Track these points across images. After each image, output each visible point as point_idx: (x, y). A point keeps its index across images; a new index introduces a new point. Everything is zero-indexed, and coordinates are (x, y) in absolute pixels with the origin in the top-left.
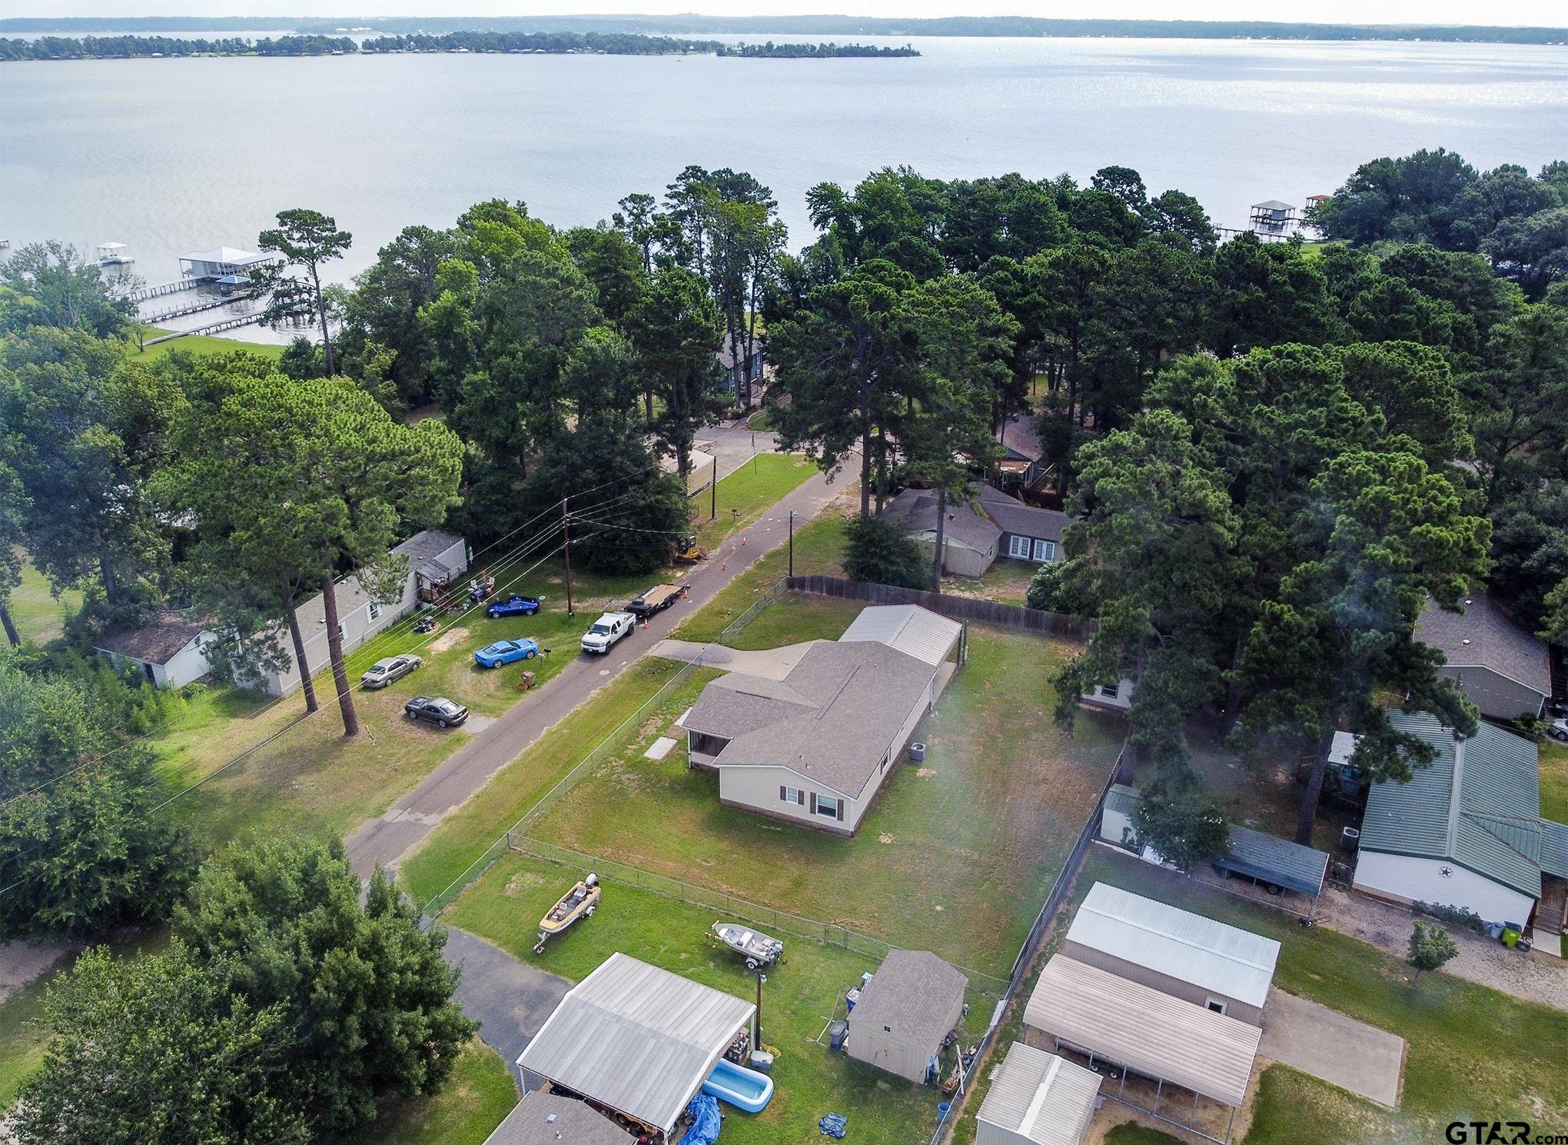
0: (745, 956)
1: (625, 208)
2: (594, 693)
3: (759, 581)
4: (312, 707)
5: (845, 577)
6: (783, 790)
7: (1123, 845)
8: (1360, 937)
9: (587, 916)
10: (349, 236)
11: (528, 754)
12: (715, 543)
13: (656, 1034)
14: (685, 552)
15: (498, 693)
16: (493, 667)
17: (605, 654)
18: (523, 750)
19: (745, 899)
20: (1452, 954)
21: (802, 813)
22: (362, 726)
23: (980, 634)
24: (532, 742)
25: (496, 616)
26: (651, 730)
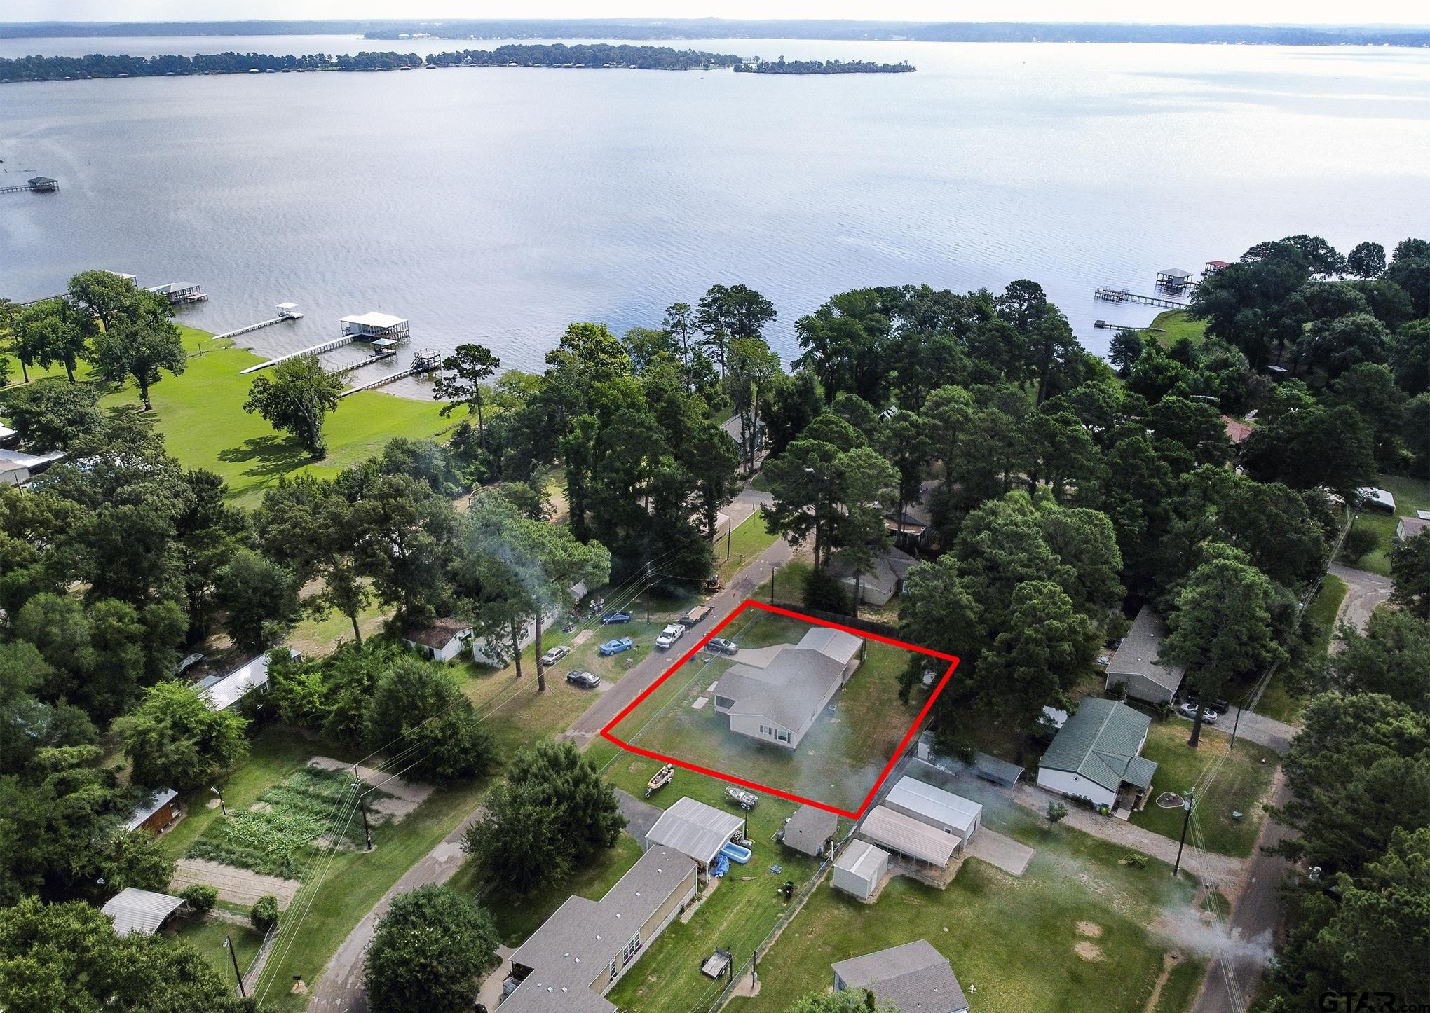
0: (741, 802)
1: (670, 314)
4: (519, 674)
5: (802, 605)
6: (761, 727)
8: (1033, 808)
9: (668, 782)
10: (499, 360)
12: (729, 578)
13: (703, 828)
14: (711, 584)
15: (613, 670)
16: (610, 655)
17: (669, 648)
20: (1064, 815)
21: (770, 739)
22: (548, 687)
23: (876, 644)
25: (607, 624)
26: (695, 693)
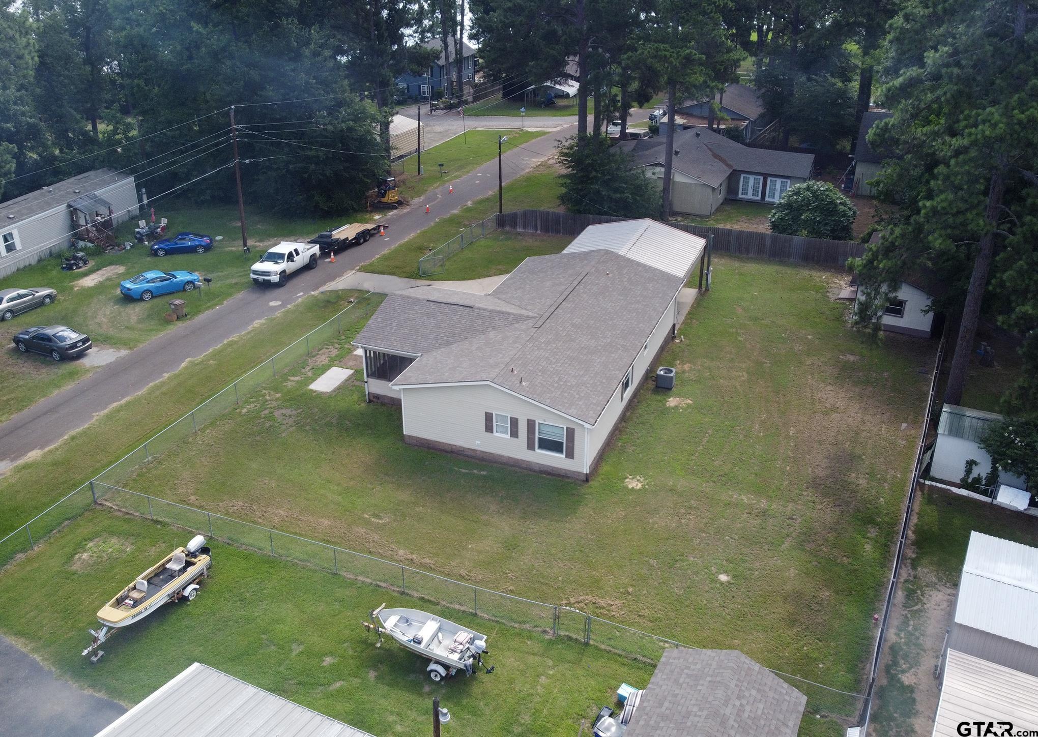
0: (426, 660)
2: (257, 323)
3: (466, 223)
5: (562, 209)
6: (489, 418)
7: (964, 484)
9: (185, 599)
11: (157, 387)
12: (418, 193)
14: (383, 196)
15: (140, 326)
16: (141, 299)
17: (278, 285)
18: (151, 384)
19: (431, 569)
21: (517, 450)
24: (166, 375)
25: (161, 253)
26: (322, 359)
